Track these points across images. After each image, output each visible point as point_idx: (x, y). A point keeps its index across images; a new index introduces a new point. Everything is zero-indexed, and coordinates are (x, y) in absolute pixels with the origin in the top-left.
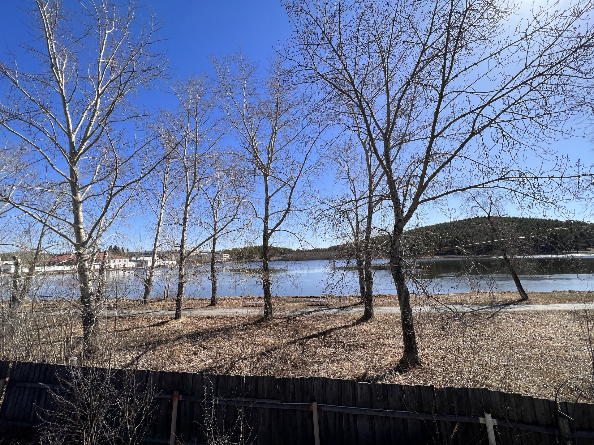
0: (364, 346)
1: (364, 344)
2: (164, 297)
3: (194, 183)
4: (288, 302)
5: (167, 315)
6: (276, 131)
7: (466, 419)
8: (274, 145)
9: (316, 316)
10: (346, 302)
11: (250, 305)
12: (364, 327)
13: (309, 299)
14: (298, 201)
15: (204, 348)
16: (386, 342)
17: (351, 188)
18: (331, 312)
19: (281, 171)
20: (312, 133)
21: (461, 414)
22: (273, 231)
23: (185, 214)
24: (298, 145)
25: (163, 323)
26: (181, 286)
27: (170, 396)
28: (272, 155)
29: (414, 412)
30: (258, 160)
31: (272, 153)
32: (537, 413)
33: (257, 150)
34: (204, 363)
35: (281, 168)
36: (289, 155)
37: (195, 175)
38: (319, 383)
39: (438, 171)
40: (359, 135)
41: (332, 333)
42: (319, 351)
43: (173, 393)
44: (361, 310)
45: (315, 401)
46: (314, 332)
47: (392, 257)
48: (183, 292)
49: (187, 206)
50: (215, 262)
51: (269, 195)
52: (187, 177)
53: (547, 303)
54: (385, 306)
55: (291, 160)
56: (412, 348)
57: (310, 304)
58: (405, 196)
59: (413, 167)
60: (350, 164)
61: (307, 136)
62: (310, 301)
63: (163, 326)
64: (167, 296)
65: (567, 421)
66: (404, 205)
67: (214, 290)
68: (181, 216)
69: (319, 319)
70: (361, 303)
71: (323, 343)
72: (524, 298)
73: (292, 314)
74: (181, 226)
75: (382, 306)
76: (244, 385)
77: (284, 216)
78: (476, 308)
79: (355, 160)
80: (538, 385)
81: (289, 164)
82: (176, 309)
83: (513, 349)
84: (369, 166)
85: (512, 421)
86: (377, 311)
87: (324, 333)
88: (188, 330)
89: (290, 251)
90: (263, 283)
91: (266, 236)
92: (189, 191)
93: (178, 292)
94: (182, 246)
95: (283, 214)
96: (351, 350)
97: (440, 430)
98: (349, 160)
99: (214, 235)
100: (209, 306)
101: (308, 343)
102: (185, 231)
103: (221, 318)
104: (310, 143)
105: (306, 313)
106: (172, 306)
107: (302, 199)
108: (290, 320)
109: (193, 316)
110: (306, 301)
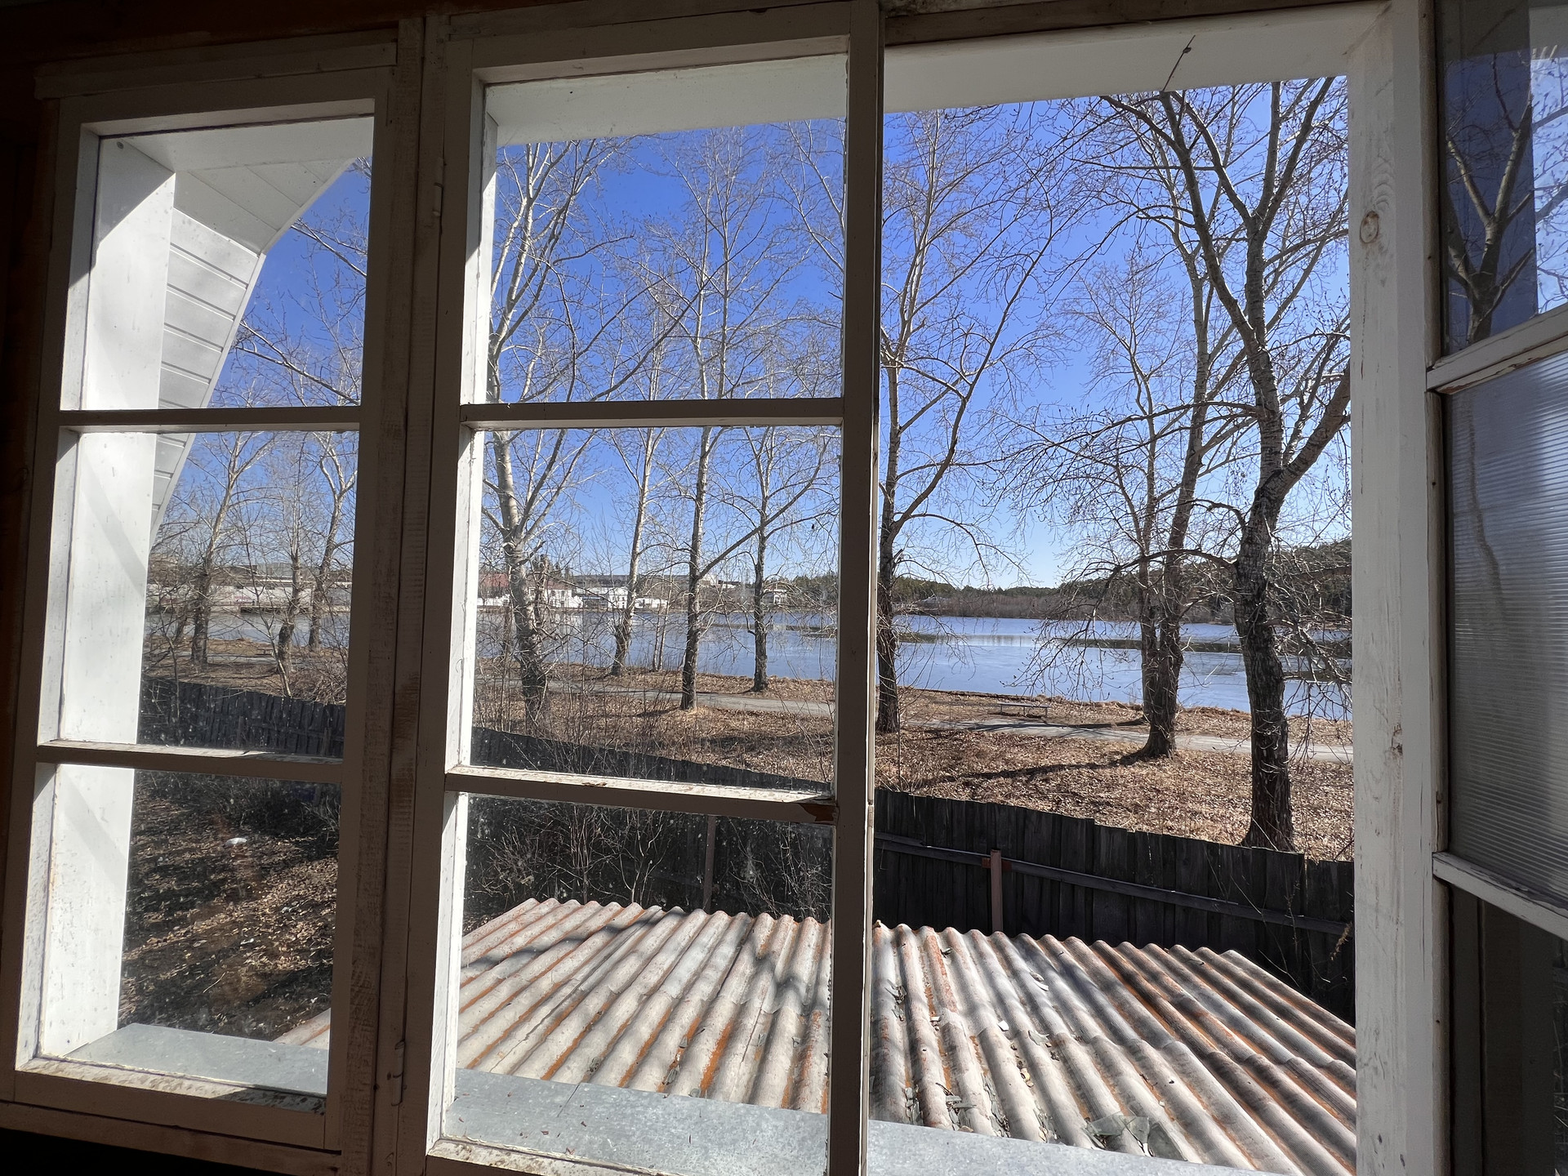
5: (664, 700)
6: (925, 246)
8: (917, 285)
9: (1011, 737)
10: (1099, 715)
12: (1144, 772)
13: (995, 700)
17: (1137, 400)
18: (1052, 731)
19: (935, 355)
20: (1027, 239)
22: (907, 515)
23: (701, 474)
24: (986, 279)
26: (693, 638)
28: (911, 315)
29: (1243, 902)
31: (912, 307)
35: (936, 345)
36: (959, 309)
38: (1008, 817)
40: (1175, 235)
41: (1051, 775)
44: (1140, 734)
45: (996, 849)
46: (1002, 766)
47: (1239, 576)
48: (698, 652)
49: (703, 457)
50: (763, 594)
51: (901, 422)
57: (998, 709)
60: (1140, 329)
61: (1013, 252)
62: (995, 705)
68: (693, 478)
71: (1025, 790)
73: (947, 727)
74: (691, 501)
75: (1206, 733)
77: (939, 476)
79: (1160, 316)
81: (956, 334)
82: (683, 688)
84: (1201, 326)
87: (1031, 773)
88: (710, 731)
89: (947, 589)
91: (889, 531)
93: (688, 652)
94: (694, 549)
98: (1138, 316)
99: (761, 528)
100: (750, 691)
101: (985, 785)
102: (700, 514)
103: (778, 718)
104: (1020, 269)
105: (983, 726)
106: (674, 685)
107: (988, 431)
108: (941, 736)
109: (717, 706)
110: (984, 705)
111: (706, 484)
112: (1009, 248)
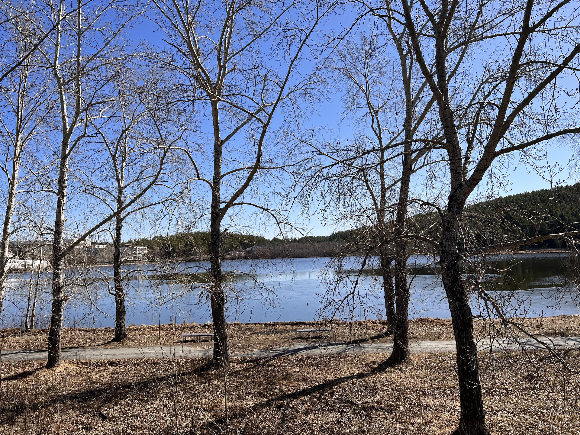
0: (391, 409)
1: (391, 405)
2: (26, 326)
3: (77, 113)
4: (256, 333)
5: (32, 360)
6: (233, 14)
8: (229, 41)
9: (307, 358)
10: (359, 333)
11: (187, 339)
12: (393, 376)
13: (295, 327)
14: (275, 150)
15: (104, 418)
16: (430, 401)
17: (372, 126)
18: (334, 350)
19: (243, 93)
20: (302, 19)
22: (230, 204)
23: (62, 173)
24: (276, 43)
25: (24, 375)
26: (57, 306)
28: (226, 61)
30: (200, 70)
31: (226, 57)
33: (198, 51)
35: (243, 86)
36: (258, 62)
37: (79, 97)
39: (532, 95)
40: (389, 26)
41: (335, 388)
42: (311, 418)
44: (387, 345)
47: (443, 252)
48: (62, 318)
49: (64, 157)
50: (121, 263)
51: (222, 137)
52: (62, 102)
54: (430, 339)
55: (263, 72)
57: (297, 335)
58: (470, 142)
59: (486, 88)
60: (371, 81)
61: (293, 26)
62: (296, 331)
63: (24, 380)
64: (32, 326)
66: (467, 158)
67: (120, 313)
68: (55, 176)
69: (313, 362)
70: (386, 334)
71: (320, 404)
73: (264, 355)
74: (54, 195)
75: (423, 338)
77: (250, 178)
79: (382, 74)
81: (258, 79)
82: (49, 348)
84: (407, 84)
87: (322, 388)
88: (74, 386)
89: (261, 241)
90: (212, 299)
91: (217, 215)
92: (68, 127)
93: (53, 318)
94: (57, 233)
95: (247, 174)
96: (367, 416)
98: (370, 73)
99: (119, 212)
100: (111, 341)
101: (292, 405)
102: (62, 204)
103: (135, 364)
104: (299, 39)
105: (288, 351)
106: (41, 344)
107: (282, 146)
108: (260, 364)
109: (81, 360)
110: (289, 332)
111: (67, 180)
112: (291, 24)
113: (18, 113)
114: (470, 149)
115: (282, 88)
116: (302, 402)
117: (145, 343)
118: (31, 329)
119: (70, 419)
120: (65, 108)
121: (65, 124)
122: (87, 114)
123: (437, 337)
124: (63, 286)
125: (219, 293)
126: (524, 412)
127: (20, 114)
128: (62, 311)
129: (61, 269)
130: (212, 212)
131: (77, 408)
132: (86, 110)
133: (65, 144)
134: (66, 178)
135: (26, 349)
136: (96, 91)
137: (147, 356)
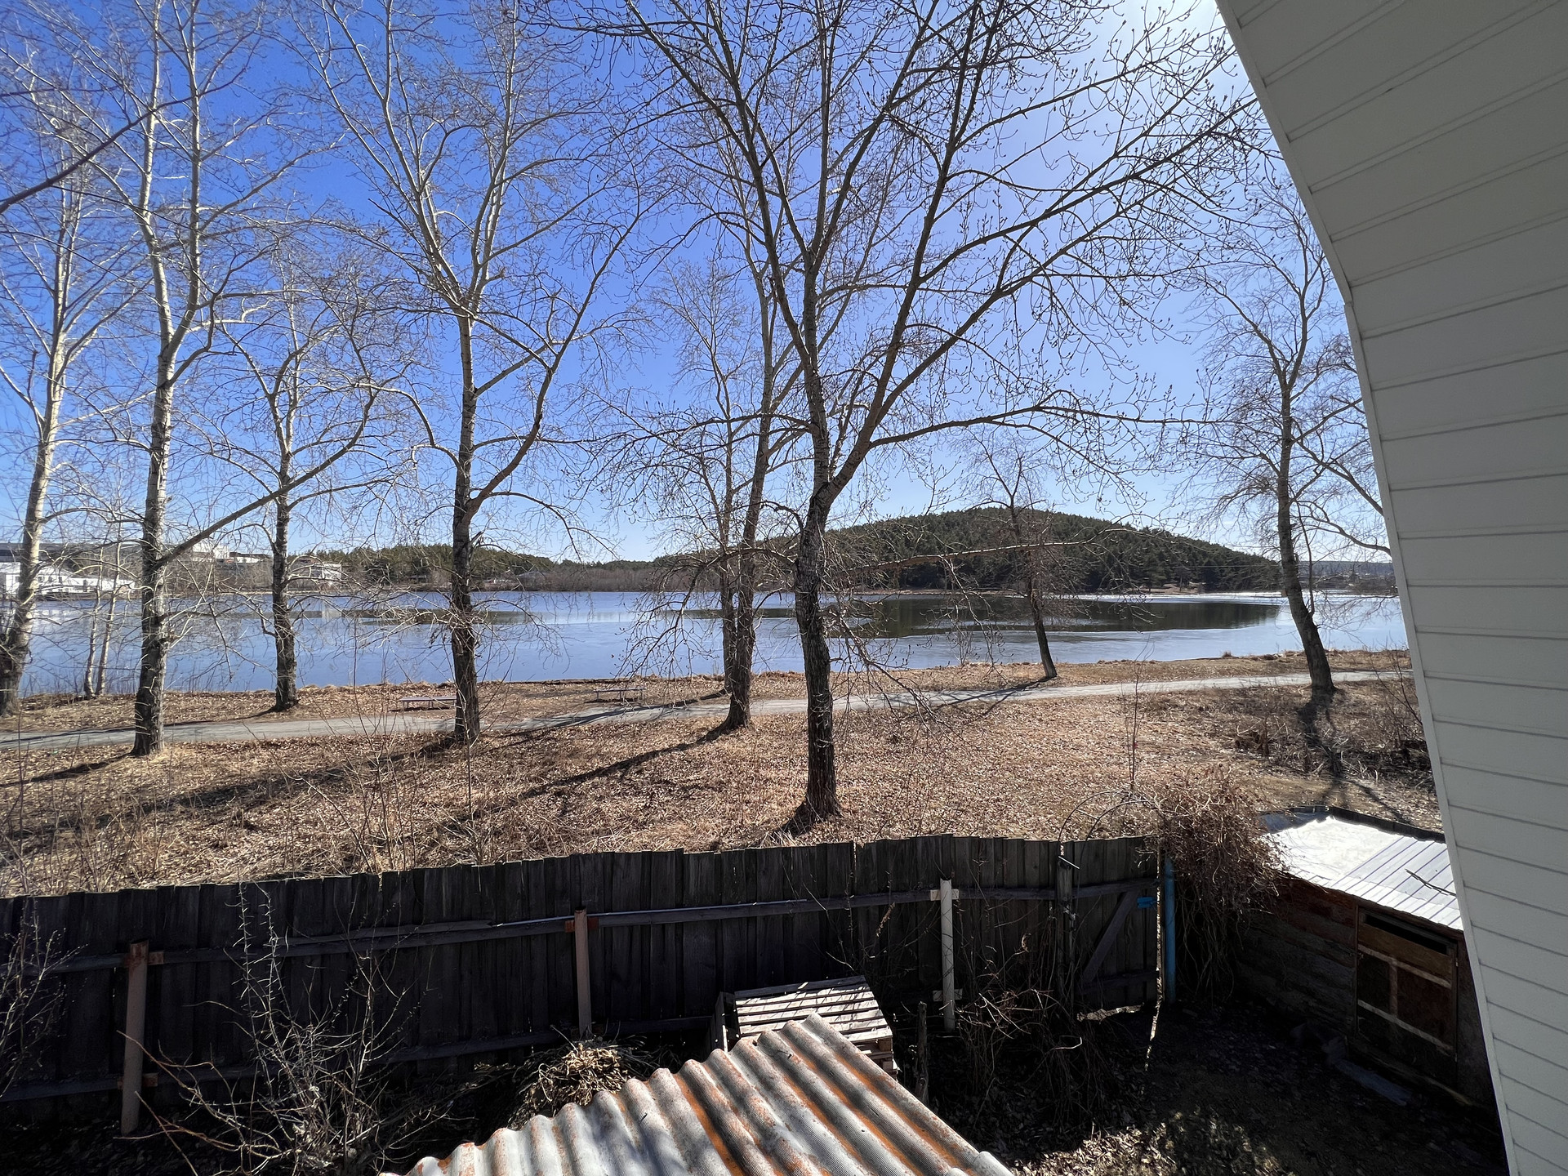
0: (720, 786)
1: (721, 782)
2: (87, 689)
3: (193, 307)
4: (528, 696)
5: (100, 745)
6: (502, 181)
7: (908, 897)
8: (493, 226)
9: (607, 727)
10: (687, 692)
11: (411, 705)
12: (726, 745)
13: (590, 687)
14: (568, 414)
15: (251, 828)
16: (772, 774)
17: (718, 398)
18: (645, 715)
19: (514, 313)
21: (900, 889)
22: (485, 493)
23: (160, 413)
24: (571, 241)
25: (82, 769)
26: (153, 651)
27: (114, 961)
28: (487, 258)
29: (809, 898)
30: (440, 268)
31: (487, 251)
32: (1027, 867)
33: (436, 233)
34: (248, 869)
35: (514, 302)
37: (195, 278)
38: (595, 868)
41: (645, 764)
42: (606, 806)
43: (127, 950)
44: (722, 707)
45: (581, 908)
46: (597, 763)
47: (799, 573)
48: (164, 672)
49: (164, 385)
50: (287, 581)
51: (477, 383)
52: (159, 282)
53: (1084, 684)
54: (780, 698)
56: (825, 779)
57: (593, 697)
58: (842, 429)
60: (719, 332)
61: (599, 219)
62: (591, 692)
63: (80, 778)
64: (99, 688)
65: (1070, 872)
66: (838, 449)
67: (285, 664)
68: (144, 418)
69: (615, 732)
70: (723, 692)
71: (620, 788)
72: (1051, 674)
73: (540, 725)
74: (142, 452)
75: (771, 697)
76: (380, 897)
77: (522, 453)
78: (964, 696)
79: (735, 324)
80: (1043, 829)
81: (540, 294)
82: (138, 723)
83: (1013, 771)
84: (767, 341)
85: (985, 888)
86: (759, 710)
87: (624, 766)
88: (189, 784)
89: (544, 563)
90: (453, 641)
91: (464, 510)
92: (172, 331)
93: (144, 670)
94: (151, 522)
96: (687, 797)
97: (856, 924)
98: (718, 320)
99: (282, 492)
100: (269, 711)
101: (579, 790)
102: (161, 470)
103: (313, 745)
104: (608, 241)
105: (578, 719)
106: (122, 720)
107: (578, 408)
108: (531, 738)
109: (207, 742)
110: (580, 693)
111: (170, 427)
112: (594, 214)
113: (56, 292)
114: (842, 438)
115: (580, 315)
116: (595, 786)
117: (333, 713)
118: (97, 693)
119: (181, 834)
120: (165, 293)
121: (164, 324)
122: (212, 311)
123: (790, 695)
124: (164, 617)
125: (466, 632)
126: (884, 779)
127: (61, 295)
128: (164, 658)
129: (159, 587)
130: (457, 503)
131: (198, 816)
132: (211, 303)
133: (165, 360)
134: (168, 424)
135: (87, 726)
136: (231, 272)
137: (338, 732)
